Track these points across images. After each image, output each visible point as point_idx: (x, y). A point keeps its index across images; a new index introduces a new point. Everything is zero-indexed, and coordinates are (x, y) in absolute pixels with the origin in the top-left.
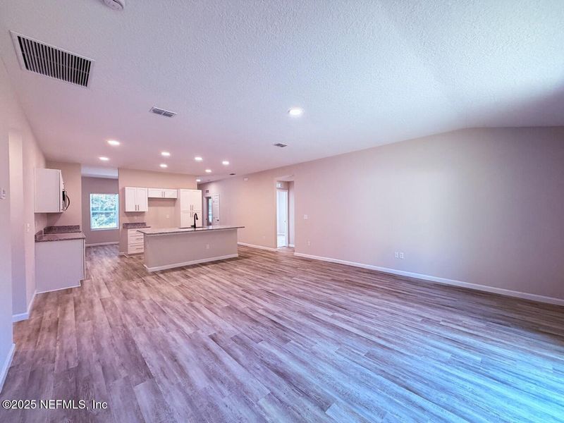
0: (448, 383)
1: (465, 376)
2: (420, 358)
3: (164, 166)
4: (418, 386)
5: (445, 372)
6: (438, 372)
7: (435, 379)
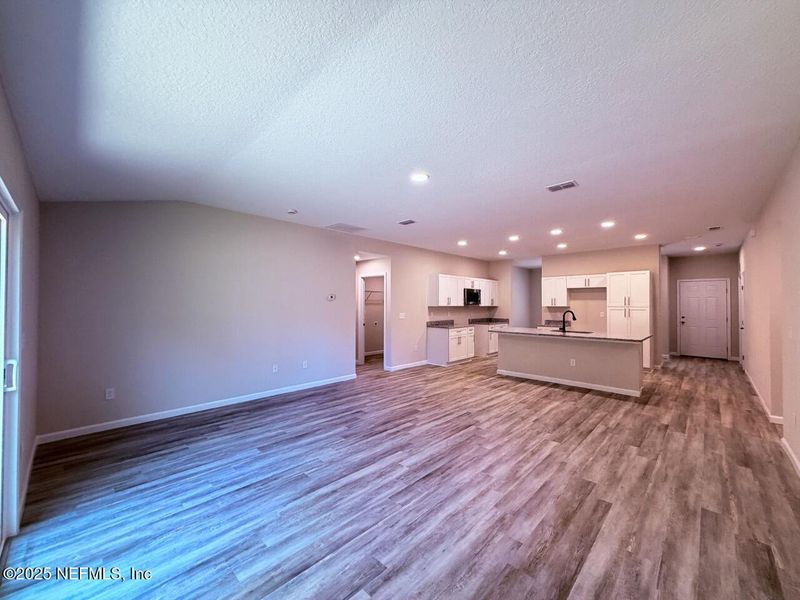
0: (231, 516)
1: (227, 537)
2: (279, 511)
3: (562, 246)
4: (245, 494)
5: (245, 522)
6: (250, 515)
7: (244, 509)
